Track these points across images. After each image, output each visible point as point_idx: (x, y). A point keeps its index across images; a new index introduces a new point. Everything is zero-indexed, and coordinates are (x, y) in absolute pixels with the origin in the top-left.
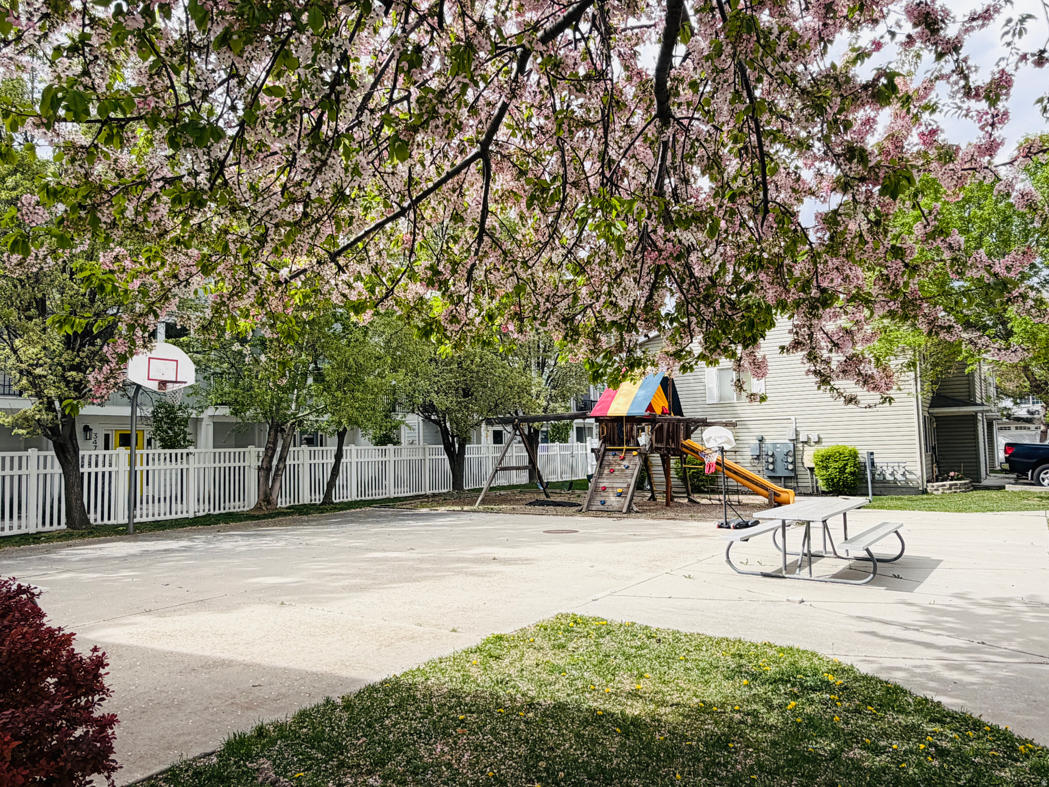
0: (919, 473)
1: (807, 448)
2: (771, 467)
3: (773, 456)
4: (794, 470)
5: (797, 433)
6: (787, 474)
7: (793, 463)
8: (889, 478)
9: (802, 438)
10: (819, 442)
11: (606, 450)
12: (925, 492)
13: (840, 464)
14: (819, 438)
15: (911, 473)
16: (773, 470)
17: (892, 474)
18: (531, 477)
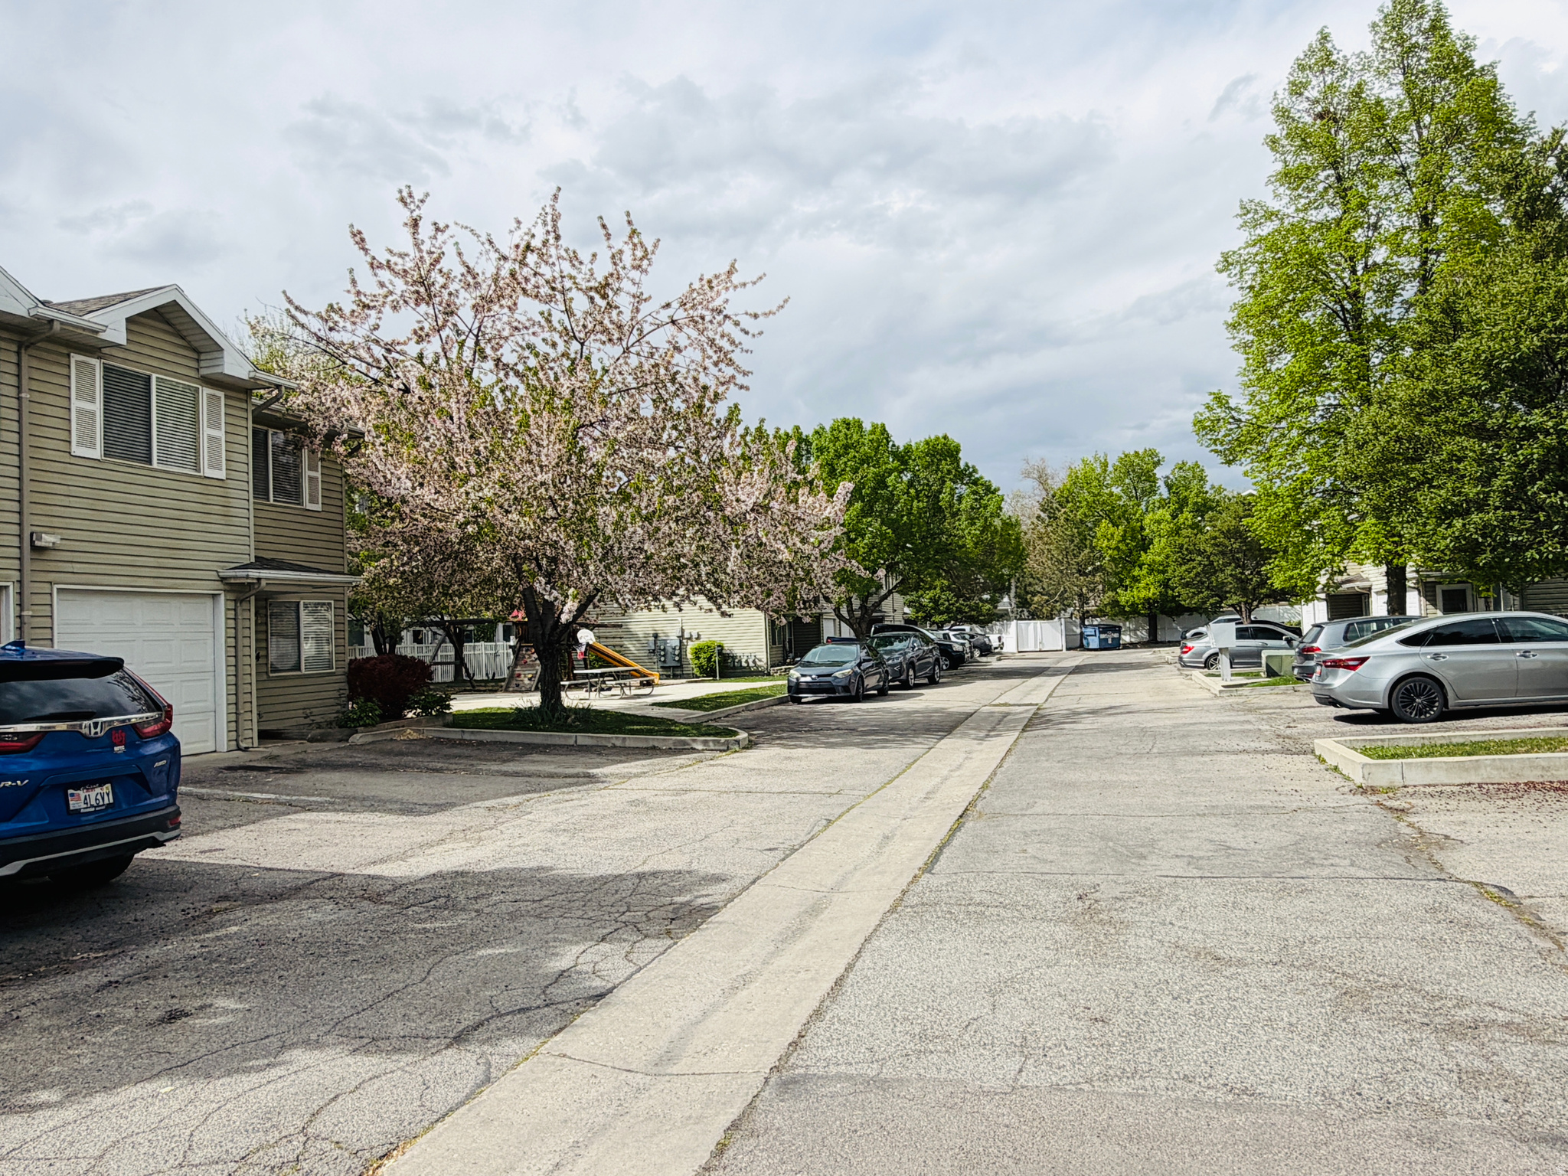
0: (765, 660)
1: (690, 643)
2: (663, 659)
3: (664, 650)
4: (680, 661)
5: (683, 631)
6: (675, 664)
7: (680, 655)
8: (744, 664)
9: (687, 635)
10: (698, 638)
11: (521, 647)
12: (769, 674)
13: (708, 655)
14: (699, 635)
15: (760, 660)
16: (664, 662)
17: (747, 662)
18: (458, 672)
